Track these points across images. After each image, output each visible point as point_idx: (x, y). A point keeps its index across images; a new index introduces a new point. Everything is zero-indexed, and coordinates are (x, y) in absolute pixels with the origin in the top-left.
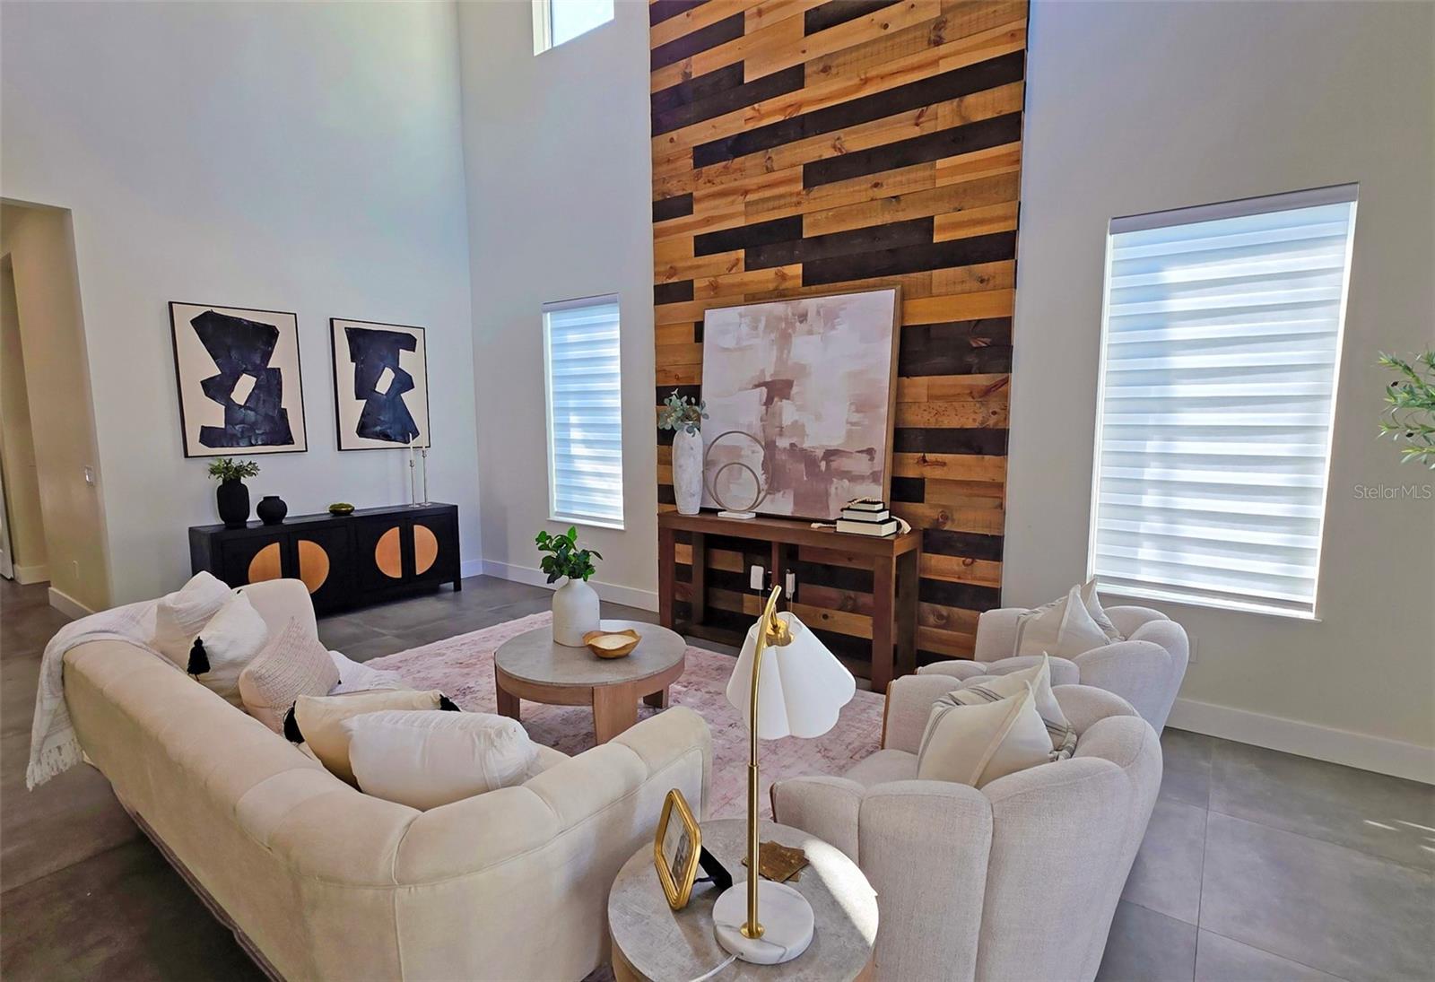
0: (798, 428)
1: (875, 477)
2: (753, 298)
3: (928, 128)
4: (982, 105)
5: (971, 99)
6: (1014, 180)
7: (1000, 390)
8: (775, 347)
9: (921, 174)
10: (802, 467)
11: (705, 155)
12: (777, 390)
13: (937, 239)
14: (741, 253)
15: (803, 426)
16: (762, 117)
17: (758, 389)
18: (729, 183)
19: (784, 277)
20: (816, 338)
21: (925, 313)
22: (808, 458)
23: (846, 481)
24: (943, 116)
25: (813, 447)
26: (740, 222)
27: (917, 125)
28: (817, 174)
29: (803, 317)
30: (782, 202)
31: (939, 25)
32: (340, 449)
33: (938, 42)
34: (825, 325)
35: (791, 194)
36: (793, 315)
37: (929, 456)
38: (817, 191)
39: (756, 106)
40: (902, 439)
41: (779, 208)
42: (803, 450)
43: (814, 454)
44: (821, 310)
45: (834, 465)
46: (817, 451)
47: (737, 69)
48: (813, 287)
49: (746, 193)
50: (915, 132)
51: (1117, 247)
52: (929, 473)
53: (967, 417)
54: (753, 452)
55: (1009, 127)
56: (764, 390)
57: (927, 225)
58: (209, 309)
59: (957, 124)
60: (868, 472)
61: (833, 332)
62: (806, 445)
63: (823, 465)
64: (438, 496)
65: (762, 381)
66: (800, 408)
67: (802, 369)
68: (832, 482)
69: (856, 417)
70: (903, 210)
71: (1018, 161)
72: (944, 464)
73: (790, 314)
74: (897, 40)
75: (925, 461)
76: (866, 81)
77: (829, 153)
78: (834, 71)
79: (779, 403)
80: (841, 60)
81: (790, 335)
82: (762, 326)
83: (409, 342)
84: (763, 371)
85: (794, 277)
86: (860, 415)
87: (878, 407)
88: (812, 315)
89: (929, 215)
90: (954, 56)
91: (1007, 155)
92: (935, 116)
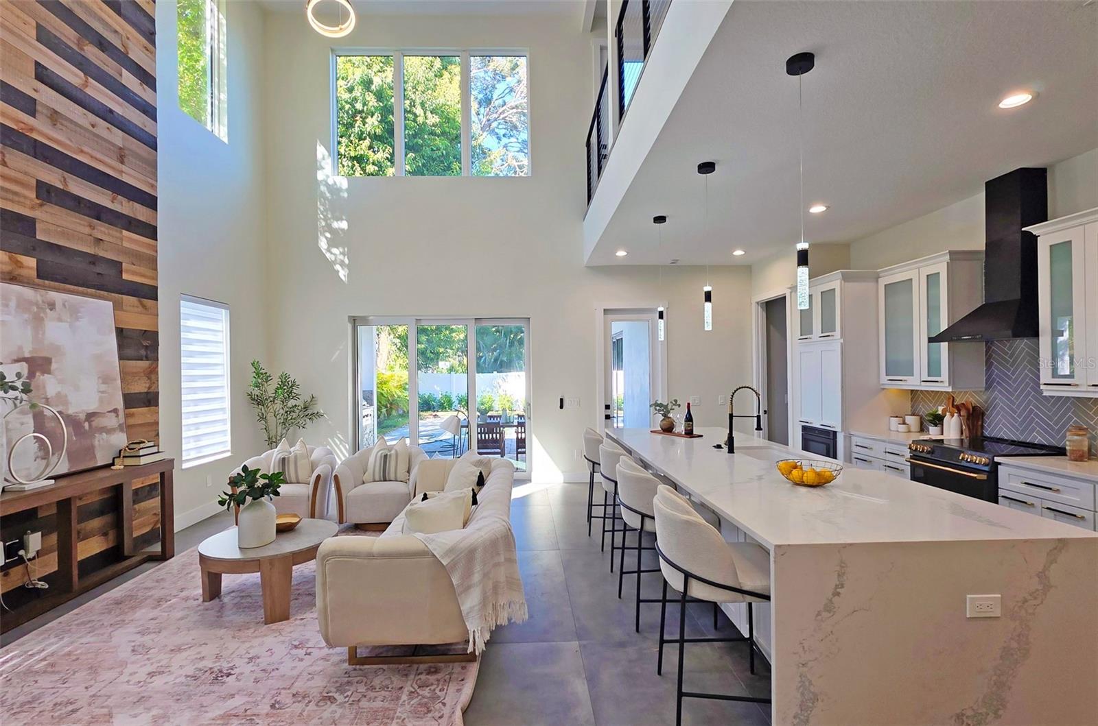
0: (61, 399)
1: (120, 428)
3: (119, 207)
4: (140, 212)
5: (137, 206)
7: (155, 371)
8: (29, 327)
9: (115, 233)
10: (70, 429)
12: (37, 365)
13: (124, 276)
15: (66, 396)
17: (18, 364)
19: (20, 265)
20: (65, 325)
21: (120, 320)
22: (73, 421)
23: (104, 434)
24: (125, 206)
25: (77, 413)
27: (113, 202)
28: (45, 192)
29: (52, 306)
30: (16, 198)
31: (122, 151)
33: (122, 161)
34: (70, 316)
35: (26, 197)
36: (43, 302)
38: (48, 207)
41: (15, 203)
42: (68, 416)
43: (78, 418)
44: (66, 304)
45: (94, 424)
46: (80, 415)
50: (110, 205)
53: (142, 386)
54: (22, 424)
56: (27, 365)
57: (120, 266)
60: (116, 425)
61: (77, 324)
62: (71, 411)
63: (86, 425)
65: (21, 356)
66: (61, 382)
67: (57, 349)
68: (95, 437)
69: (103, 388)
70: (106, 251)
71: (157, 251)
72: (133, 415)
73: (41, 302)
76: (81, 151)
78: (57, 124)
79: (41, 377)
81: (42, 319)
82: (13, 304)
84: (20, 348)
85: (29, 268)
86: (106, 385)
87: (115, 380)
88: (58, 305)
89: (120, 260)
90: (129, 176)
91: (152, 246)
92: (121, 203)
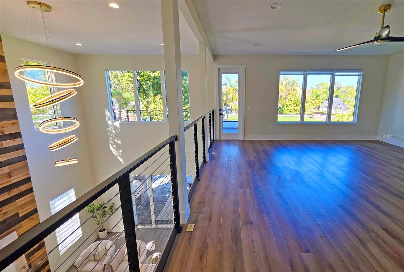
3: (12, 194)
4: (23, 188)
5: (21, 187)
9: (13, 205)
13: (20, 216)
24: (15, 192)
27: (9, 195)
31: (9, 174)
33: (10, 177)
37: (30, 258)
50: (8, 197)
55: (30, 190)
57: (17, 214)
59: (19, 192)
70: (10, 214)
71: (34, 196)
72: (34, 257)
89: (17, 212)
90: (14, 179)
91: (32, 195)
92: (13, 192)
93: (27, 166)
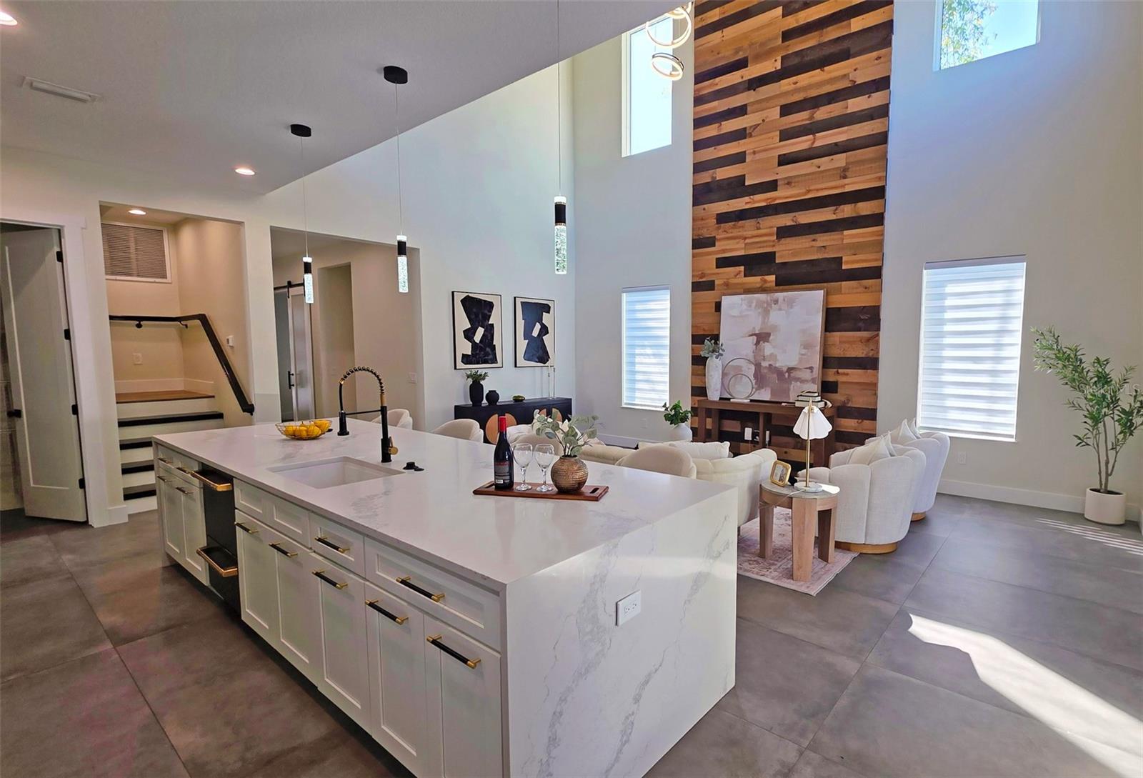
0: (773, 357)
1: (813, 381)
2: (748, 291)
3: (840, 216)
4: (865, 208)
5: (860, 205)
6: (880, 244)
7: (874, 340)
8: (761, 317)
9: (836, 237)
10: (775, 376)
11: (722, 218)
12: (762, 337)
13: (844, 267)
14: (742, 268)
15: (776, 356)
16: (755, 202)
17: (751, 337)
18: (735, 233)
19: (765, 281)
20: (782, 312)
21: (839, 301)
22: (779, 373)
23: (799, 382)
24: (847, 211)
25: (781, 366)
26: (742, 253)
27: (834, 214)
28: (783, 233)
29: (776, 302)
30: (765, 244)
31: (845, 169)
32: (516, 366)
33: (845, 177)
34: (788, 306)
35: (770, 241)
36: (771, 300)
37: (840, 371)
38: (783, 241)
39: (752, 197)
40: (827, 362)
41: (763, 247)
42: (775, 367)
43: (781, 370)
44: (786, 299)
45: (792, 375)
46: (783, 368)
47: (742, 178)
48: (781, 287)
49: (745, 238)
50: (833, 217)
51: (927, 275)
52: (841, 379)
53: (859, 352)
54: (749, 369)
55: (877, 219)
56: (755, 337)
57: (839, 261)
58: (467, 294)
59: (854, 215)
60: (810, 378)
61: (791, 310)
62: (777, 365)
63: (787, 375)
64: (561, 393)
65: (754, 333)
66: (774, 347)
67: (775, 328)
68: (791, 384)
69: (804, 351)
70: (827, 253)
71: (883, 235)
72: (847, 374)
73: (769, 300)
74: (824, 174)
75: (838, 373)
76: (809, 191)
77: (790, 223)
78: (793, 184)
79: (763, 344)
80: (797, 179)
81: (769, 311)
82: (754, 305)
83: (546, 308)
84: (754, 328)
85: (771, 282)
86: (806, 350)
87: (815, 347)
88: (780, 300)
89: (840, 256)
90: (852, 185)
91: (877, 231)
92: (843, 211)
93: (884, 158)
